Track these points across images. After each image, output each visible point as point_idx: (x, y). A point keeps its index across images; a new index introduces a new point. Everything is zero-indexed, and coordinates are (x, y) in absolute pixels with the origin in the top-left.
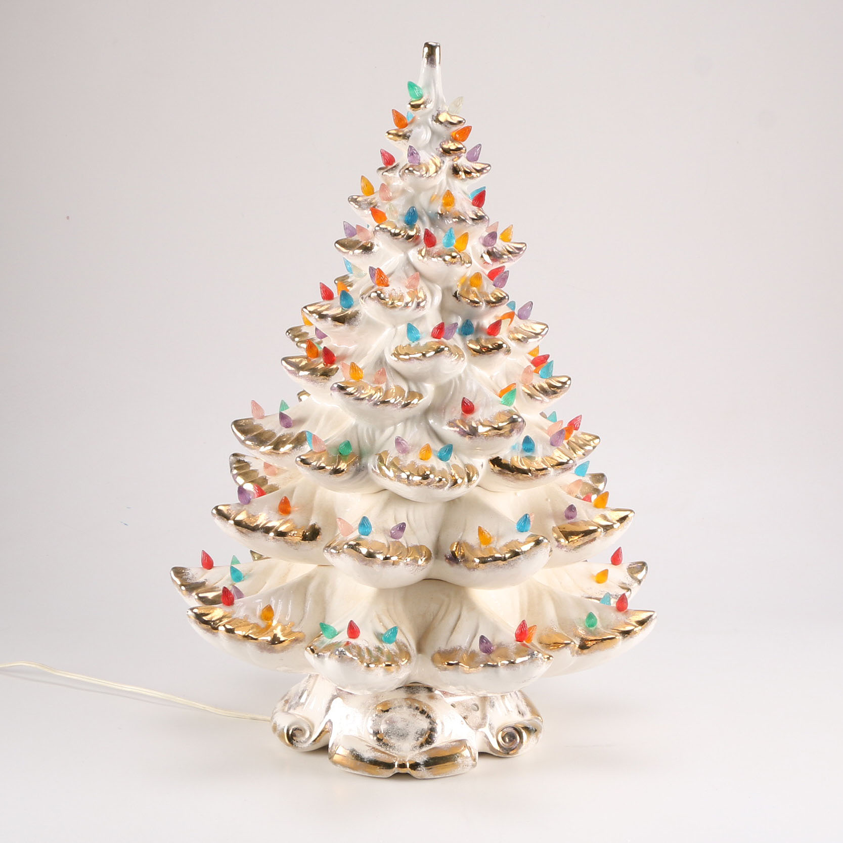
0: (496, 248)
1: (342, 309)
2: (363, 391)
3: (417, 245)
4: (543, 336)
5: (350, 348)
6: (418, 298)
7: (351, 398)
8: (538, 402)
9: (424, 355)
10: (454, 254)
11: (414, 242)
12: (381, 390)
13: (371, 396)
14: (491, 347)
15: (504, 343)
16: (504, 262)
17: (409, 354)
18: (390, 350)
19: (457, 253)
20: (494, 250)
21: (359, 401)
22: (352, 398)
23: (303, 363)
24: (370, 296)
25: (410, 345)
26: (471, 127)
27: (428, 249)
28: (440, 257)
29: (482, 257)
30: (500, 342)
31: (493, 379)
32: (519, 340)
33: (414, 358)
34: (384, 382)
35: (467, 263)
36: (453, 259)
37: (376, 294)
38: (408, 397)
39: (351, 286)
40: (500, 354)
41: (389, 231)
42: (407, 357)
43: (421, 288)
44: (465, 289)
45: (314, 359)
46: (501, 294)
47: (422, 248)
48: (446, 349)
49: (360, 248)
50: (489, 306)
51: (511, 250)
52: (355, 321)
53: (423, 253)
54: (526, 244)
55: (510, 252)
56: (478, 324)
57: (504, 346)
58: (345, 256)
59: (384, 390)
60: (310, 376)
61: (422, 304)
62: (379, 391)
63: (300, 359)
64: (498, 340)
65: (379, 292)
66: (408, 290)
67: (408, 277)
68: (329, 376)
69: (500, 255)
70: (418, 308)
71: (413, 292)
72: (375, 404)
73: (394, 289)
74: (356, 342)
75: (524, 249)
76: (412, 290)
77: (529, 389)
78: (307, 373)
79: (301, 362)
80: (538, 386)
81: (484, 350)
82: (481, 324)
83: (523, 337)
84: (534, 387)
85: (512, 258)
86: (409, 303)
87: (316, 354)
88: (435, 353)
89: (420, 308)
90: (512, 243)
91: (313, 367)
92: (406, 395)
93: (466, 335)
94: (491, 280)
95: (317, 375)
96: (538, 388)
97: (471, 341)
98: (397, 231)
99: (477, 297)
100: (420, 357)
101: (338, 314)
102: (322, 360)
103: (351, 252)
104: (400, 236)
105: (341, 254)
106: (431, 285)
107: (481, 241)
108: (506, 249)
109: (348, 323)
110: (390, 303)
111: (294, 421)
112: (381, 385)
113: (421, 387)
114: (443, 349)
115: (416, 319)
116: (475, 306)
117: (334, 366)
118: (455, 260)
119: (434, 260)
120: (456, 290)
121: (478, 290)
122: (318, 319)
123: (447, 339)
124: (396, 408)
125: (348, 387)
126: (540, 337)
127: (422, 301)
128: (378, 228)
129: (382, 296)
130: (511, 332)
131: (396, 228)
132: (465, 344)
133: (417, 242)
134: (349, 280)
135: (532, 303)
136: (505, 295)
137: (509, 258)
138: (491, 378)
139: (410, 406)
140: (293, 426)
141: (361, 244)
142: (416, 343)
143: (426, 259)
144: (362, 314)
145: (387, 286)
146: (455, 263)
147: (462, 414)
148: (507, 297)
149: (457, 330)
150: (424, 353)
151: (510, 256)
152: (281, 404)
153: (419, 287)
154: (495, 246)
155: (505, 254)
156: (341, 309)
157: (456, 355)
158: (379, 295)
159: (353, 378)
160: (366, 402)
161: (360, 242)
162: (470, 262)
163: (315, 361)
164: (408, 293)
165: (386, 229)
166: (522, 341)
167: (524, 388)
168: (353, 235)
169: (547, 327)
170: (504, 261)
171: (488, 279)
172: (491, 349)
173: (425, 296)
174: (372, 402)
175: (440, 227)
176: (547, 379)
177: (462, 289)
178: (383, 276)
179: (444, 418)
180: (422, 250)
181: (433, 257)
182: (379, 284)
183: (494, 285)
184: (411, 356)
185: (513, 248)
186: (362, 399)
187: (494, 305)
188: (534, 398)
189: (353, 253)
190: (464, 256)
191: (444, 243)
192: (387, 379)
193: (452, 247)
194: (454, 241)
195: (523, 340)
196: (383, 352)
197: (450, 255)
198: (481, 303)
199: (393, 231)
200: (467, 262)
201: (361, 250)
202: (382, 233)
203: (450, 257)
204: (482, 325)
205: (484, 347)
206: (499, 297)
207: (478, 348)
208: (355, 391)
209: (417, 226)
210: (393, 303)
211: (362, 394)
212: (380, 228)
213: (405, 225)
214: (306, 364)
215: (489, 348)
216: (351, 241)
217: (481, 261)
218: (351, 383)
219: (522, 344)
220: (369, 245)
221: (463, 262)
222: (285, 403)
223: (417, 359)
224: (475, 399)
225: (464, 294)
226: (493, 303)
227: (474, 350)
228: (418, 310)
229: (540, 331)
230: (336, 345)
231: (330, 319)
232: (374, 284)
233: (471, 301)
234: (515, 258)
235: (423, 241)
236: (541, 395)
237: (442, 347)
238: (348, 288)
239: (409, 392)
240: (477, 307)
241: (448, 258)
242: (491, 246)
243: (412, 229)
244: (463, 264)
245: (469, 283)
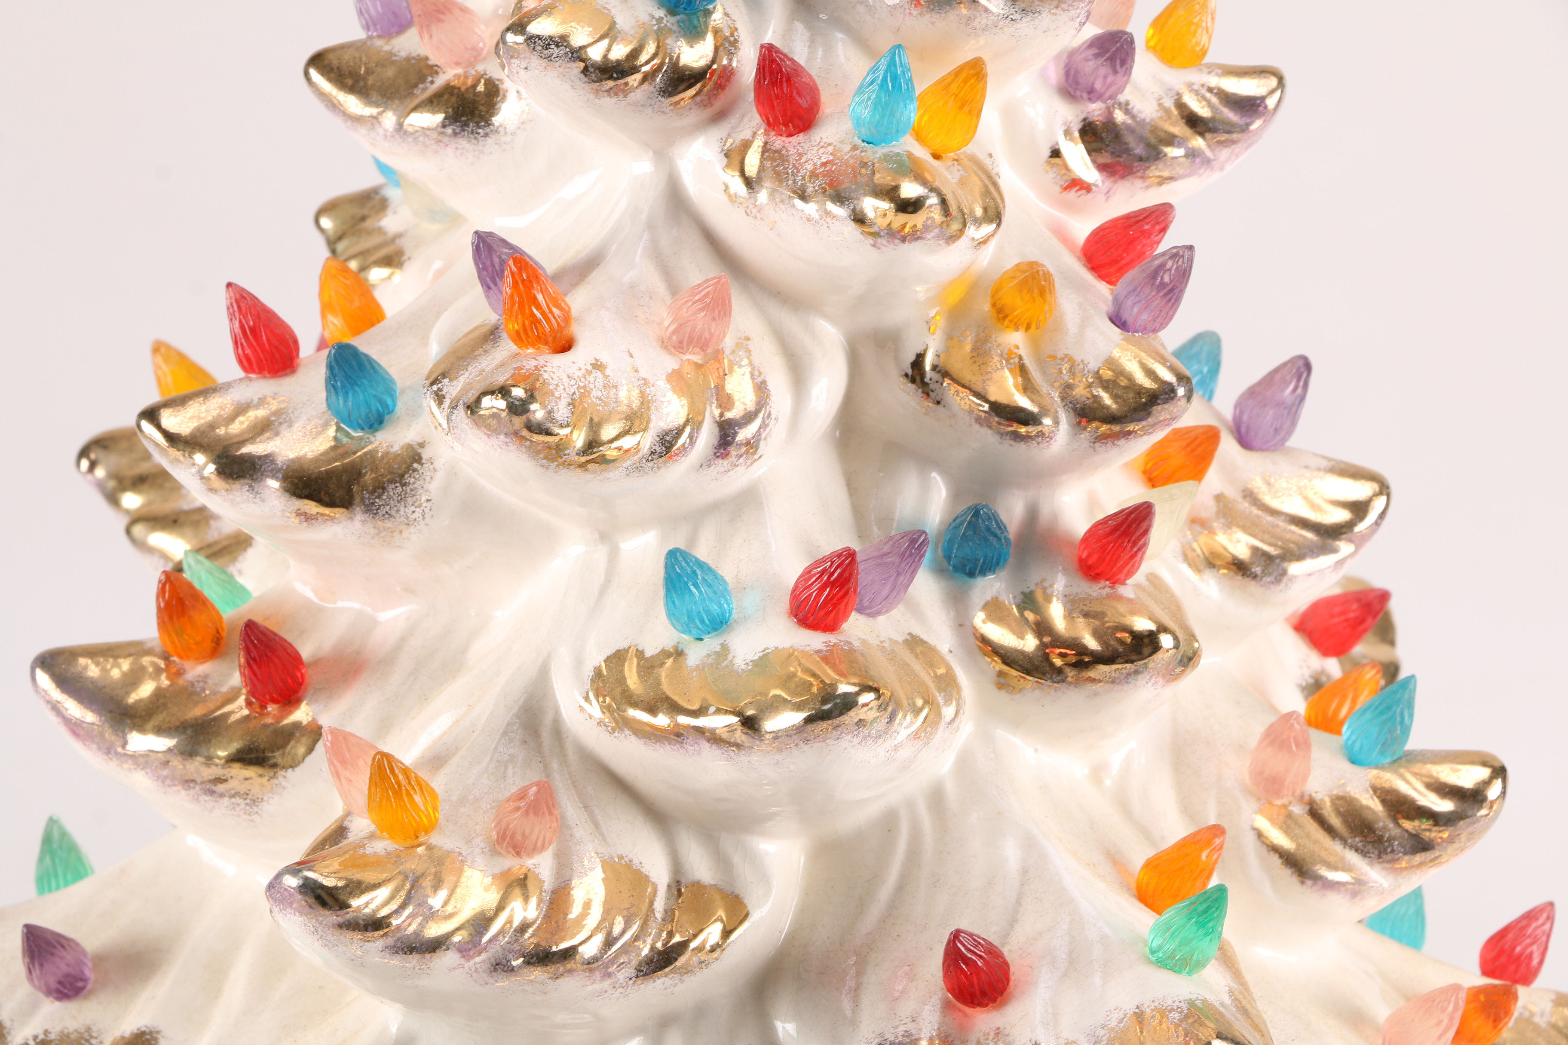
0: (1127, 112)
1: (337, 430)
2: (436, 901)
3: (719, 116)
4: (1361, 541)
5: (385, 615)
6: (725, 401)
7: (376, 945)
9: (749, 724)
10: (909, 188)
11: (706, 104)
12: (532, 889)
13: (481, 922)
14: (1093, 645)
16: (1162, 181)
17: (673, 708)
18: (578, 662)
19: (924, 180)
20: (1119, 116)
21: (414, 959)
22: (380, 944)
23: (146, 689)
24: (473, 408)
25: (678, 653)
27: (778, 142)
28: (838, 197)
29: (1056, 153)
30: (1141, 623)
32: (1238, 567)
33: (701, 732)
34: (542, 848)
35: (977, 224)
36: (902, 217)
37: (502, 404)
38: (669, 915)
39: (393, 263)
40: (1141, 683)
41: (577, 54)
42: (662, 720)
43: (744, 342)
44: (968, 342)
45: (201, 670)
46: (1150, 372)
47: (746, 134)
48: (867, 695)
49: (432, 102)
50: (1087, 435)
51: (1203, 111)
52: (401, 497)
53: (751, 166)
54: (1281, 80)
55: (1195, 125)
56: (1032, 515)
58: (362, 138)
59: (548, 886)
60: (177, 762)
61: (744, 434)
62: (517, 891)
63: (126, 665)
64: (1133, 608)
65: (518, 392)
66: (670, 363)
67: (674, 289)
68: (274, 768)
69: (1149, 145)
70: (725, 456)
71: (698, 366)
72: (500, 966)
73: (598, 366)
74: (412, 590)
75: (1271, 102)
76: (697, 360)
77: (1286, 824)
78: (161, 743)
79: (133, 679)
80: (1333, 807)
81: (1056, 661)
82: (1045, 511)
83: (1257, 550)
84: (1314, 812)
85: (1208, 153)
86: (679, 432)
87: (207, 645)
88: (809, 722)
89: (732, 459)
90: (1212, 68)
91: (195, 712)
92: (659, 906)
93: (971, 574)
94: (1102, 281)
95: (213, 759)
96: (1331, 820)
97: (995, 611)
98: (619, 52)
99: (1026, 386)
100: (730, 730)
101: (316, 460)
102: (237, 679)
103: (389, 120)
104: (634, 80)
106: (790, 321)
107: (1055, 74)
108: (1181, 106)
109: (371, 508)
110: (578, 443)
111: (97, 963)
112: (530, 862)
113: (737, 859)
114: (846, 703)
115: (715, 507)
116: (1016, 435)
117: (300, 716)
118: (916, 219)
119: (809, 209)
120: (919, 350)
121: (1035, 346)
122: (219, 481)
123: (871, 613)
124: (608, 983)
125: (357, 889)
126: (1344, 547)
127: (749, 417)
128: (520, 39)
129: (538, 412)
130: (1199, 530)
131: (610, 33)
132: (962, 625)
133: (718, 104)
135: (1307, 366)
136: (1169, 377)
137: (1192, 154)
139: (682, 961)
141: (439, 81)
142: (711, 644)
143: (763, 196)
144: (437, 468)
145: (565, 346)
146: (913, 234)
147: (947, 1009)
150: (749, 710)
151: (1198, 142)
153: (728, 343)
154: (1122, 98)
155: (1171, 140)
156: (331, 434)
157: (915, 713)
158: (518, 408)
159: (389, 831)
160: (448, 959)
161: (436, 71)
162: (994, 214)
163: (205, 679)
164: (676, 378)
165: (561, 41)
166: (1255, 579)
167: (1262, 824)
168: (400, 29)
169: (1383, 491)
170: (1166, 174)
171: (1088, 277)
172: (1093, 654)
173: (761, 388)
174: (484, 956)
175: (838, 23)
176: (1380, 767)
177: (951, 337)
178: (540, 297)
179: (854, 1020)
180: (746, 146)
181: (802, 197)
182: (521, 338)
183: (1117, 318)
184: (683, 719)
185: (1214, 100)
186: (435, 945)
187: (1113, 427)
188: (1314, 876)
189: (401, 125)
190: (963, 190)
191: (857, 121)
192: (562, 831)
193: (904, 147)
195: (1258, 571)
196: (544, 670)
197: (890, 192)
198: (1046, 421)
199: (595, 54)
200: (979, 214)
201: (440, 116)
202: (535, 61)
203: (886, 205)
204: (1056, 520)
205: (1058, 643)
206: (1135, 387)
207: (1030, 643)
208: (393, 906)
209: (717, 17)
210: (592, 445)
211: (431, 915)
212: (532, 40)
213: (661, 13)
214: (162, 690)
215: (1082, 651)
216: (388, 59)
217: (1051, 179)
218: (376, 862)
220: (480, 92)
221: (954, 224)
222: (65, 837)
223: (716, 741)
225: (959, 365)
226: (1109, 418)
227: (1008, 658)
228: (722, 464)
229: (1344, 514)
230: (310, 595)
231: (273, 482)
232: (492, 321)
233: (995, 408)
234: (1224, 153)
235: (751, 96)
236: (1349, 857)
237: (843, 685)
239: (677, 888)
240: (1027, 436)
241: (875, 208)
242: (1100, 97)
243: (694, 33)
244: (959, 232)
245: (986, 307)
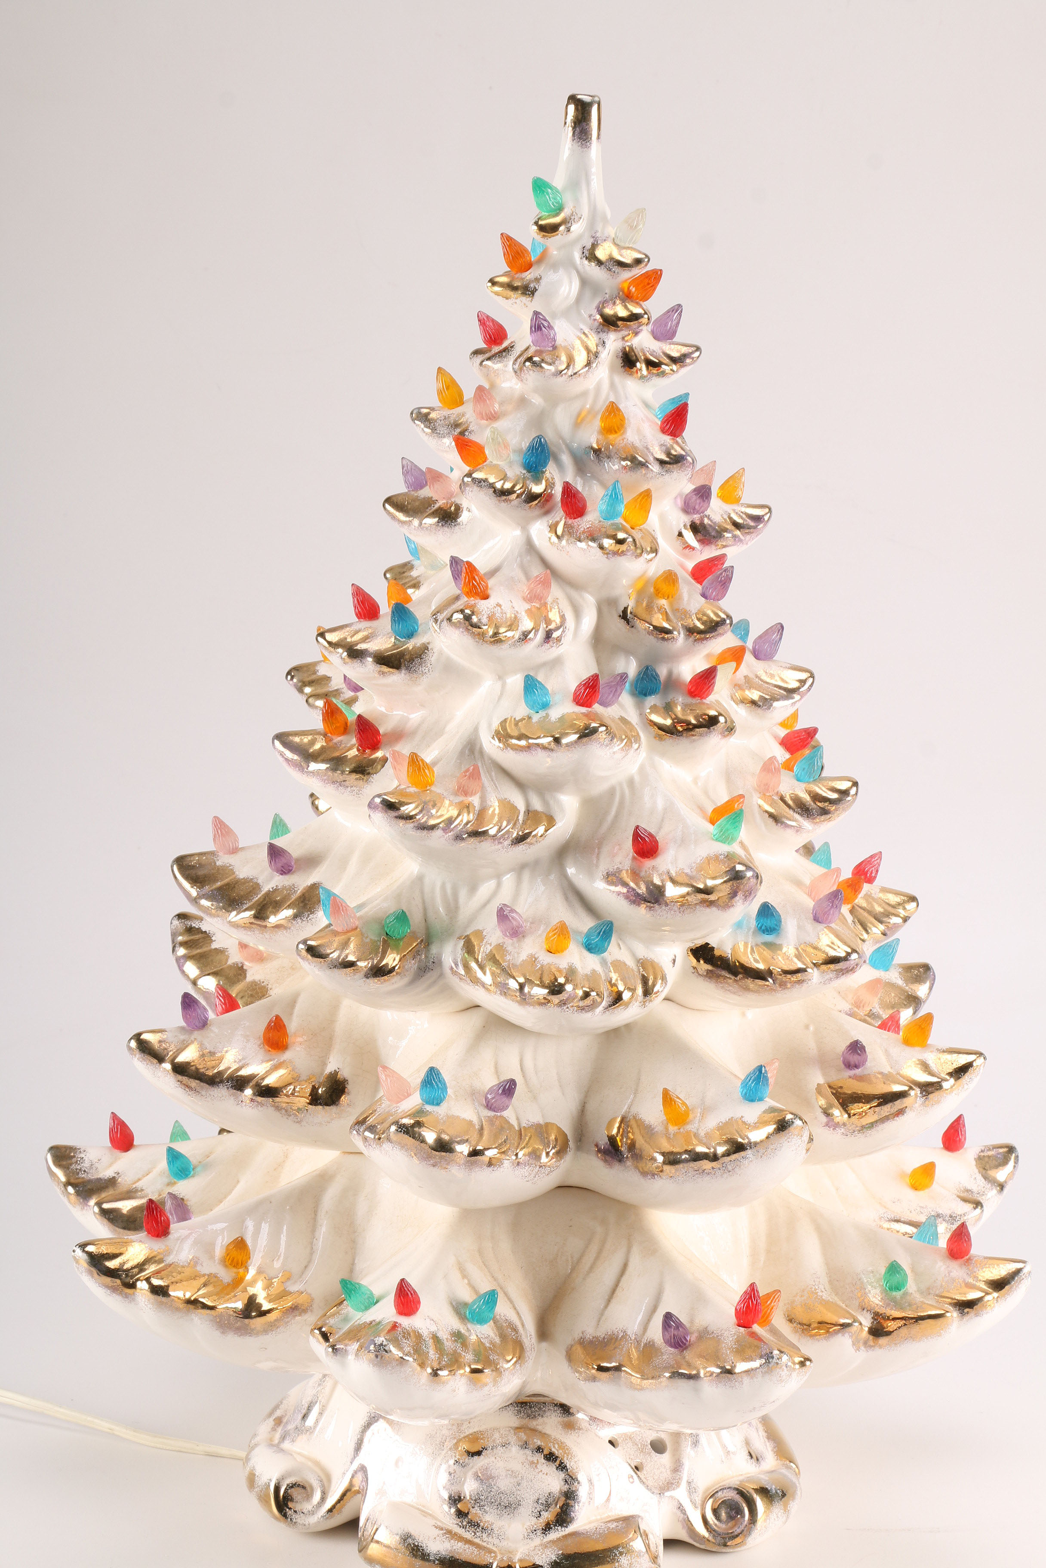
0: (709, 518)
1: (396, 638)
2: (433, 811)
3: (547, 512)
4: (802, 695)
5: (412, 716)
6: (548, 622)
7: (410, 825)
8: (789, 831)
9: (557, 740)
10: (621, 535)
11: (543, 506)
12: (471, 809)
13: (450, 821)
14: (694, 721)
15: (720, 714)
16: (724, 546)
17: (527, 738)
18: (490, 725)
19: (627, 533)
20: (706, 521)
21: (425, 832)
22: (412, 825)
23: (317, 746)
24: (449, 619)
25: (530, 718)
26: (661, 270)
27: (570, 521)
28: (593, 540)
29: (680, 534)
30: (713, 713)
31: (699, 784)
32: (753, 703)
33: (538, 745)
34: (475, 794)
35: (648, 553)
36: (618, 546)
37: (461, 616)
38: (524, 822)
39: (416, 585)
40: (712, 736)
41: (492, 486)
42: (523, 743)
43: (556, 601)
44: (644, 604)
45: (339, 738)
46: (718, 616)
47: (558, 519)
48: (603, 729)
49: (434, 514)
50: (691, 639)
51: (740, 521)
52: (420, 664)
53: (560, 531)
54: (770, 509)
55: (737, 525)
56: (670, 674)
57: (722, 719)
58: (405, 530)
59: (477, 809)
60: (330, 773)
61: (555, 635)
62: (466, 810)
63: (310, 738)
64: (709, 707)
65: (468, 611)
66: (527, 606)
67: (528, 578)
68: (369, 774)
69: (717, 531)
70: (548, 642)
71: (539, 609)
72: (458, 838)
73: (499, 605)
74: (423, 706)
75: (766, 518)
76: (538, 605)
77: (772, 803)
78: (323, 766)
79: (313, 743)
80: (791, 798)
81: (680, 728)
82: (675, 672)
83: (761, 697)
84: (782, 799)
85: (741, 537)
86: (530, 632)
87: (342, 729)
88: (580, 738)
89: (551, 643)
90: (742, 505)
91: (336, 754)
92: (521, 818)
93: (645, 695)
94: (698, 582)
95: (343, 772)
96: (790, 802)
97: (654, 709)
98: (508, 485)
99: (668, 619)
100: (549, 743)
101: (387, 650)
102: (354, 741)
103: (416, 522)
104: (514, 496)
105: (396, 524)
106: (574, 594)
107: (680, 503)
108: (730, 518)
109: (408, 669)
110: (491, 633)
111: (297, 860)
112: (470, 799)
113: (551, 802)
114: (595, 731)
115: (544, 664)
116: (663, 639)
117: (379, 754)
118: (623, 547)
119: (582, 545)
120: (626, 606)
121: (671, 605)
122: (348, 660)
123: (604, 704)
124: (500, 846)
125: (403, 804)
126: (797, 697)
127: (557, 629)
128: (470, 479)
129: (475, 619)
130: (738, 686)
131: (505, 478)
132: (642, 714)
133: (547, 507)
134: (414, 573)
135: (782, 627)
136: (723, 616)
137: (734, 536)
138: (695, 780)
139: (528, 840)
140: (294, 872)
141: (437, 506)
142: (542, 713)
143: (564, 542)
144: (435, 650)
145: (486, 597)
146: (623, 553)
147: (634, 858)
148: (728, 622)
149: (627, 685)
150: (557, 736)
151: (738, 532)
152: (274, 822)
153: (550, 600)
154: (707, 513)
155: (726, 530)
156: (393, 640)
157: (622, 740)
158: (468, 618)
159: (415, 784)
160: (438, 833)
161: (435, 502)
162: (655, 550)
163: (341, 742)
164: (529, 612)
165: (485, 480)
166: (760, 706)
167: (761, 802)
168: (421, 487)
169: (812, 676)
170: (724, 544)
171: (693, 581)
172: (694, 725)
173: (563, 618)
174: (452, 833)
175: (594, 477)
176: (809, 783)
177: (638, 602)
178: (476, 577)
179: (597, 866)
180: (557, 523)
181: (580, 541)
182: (469, 594)
183: (704, 595)
184: (531, 741)
185: (744, 516)
186: (433, 828)
187: (703, 636)
188: (782, 823)
189: (421, 524)
190: (642, 538)
191: (601, 512)
192: (483, 788)
193: (619, 520)
194: (622, 508)
195: (761, 704)
196: (476, 730)
197: (614, 537)
198: (675, 633)
199: (499, 485)
200: (649, 549)
201: (437, 519)
202: (475, 488)
203: (612, 541)
204: (679, 675)
205: (680, 721)
206: (712, 621)
207: (668, 722)
208: (417, 811)
209: (547, 474)
210: (496, 634)
211: (431, 816)
212: (473, 479)
213: (525, 472)
214: (322, 747)
215: (689, 723)
216: (416, 499)
217: (678, 543)
218: (410, 795)
219: (759, 711)
220: (453, 508)
221: (639, 551)
222: (281, 820)
223: (544, 748)
224: (660, 828)
225: (641, 612)
226: (700, 632)
227: (661, 728)
228: (547, 646)
229: (795, 685)
230: (383, 709)
231: (370, 659)
232: (458, 592)
233: (655, 628)
234: (748, 537)
235: (560, 504)
236: (797, 816)
237: (593, 725)
238: (410, 591)
239: (528, 812)
240: (668, 639)
241: (607, 543)
242: (698, 512)
243: (537, 480)
244: (641, 555)
245: (652, 590)
